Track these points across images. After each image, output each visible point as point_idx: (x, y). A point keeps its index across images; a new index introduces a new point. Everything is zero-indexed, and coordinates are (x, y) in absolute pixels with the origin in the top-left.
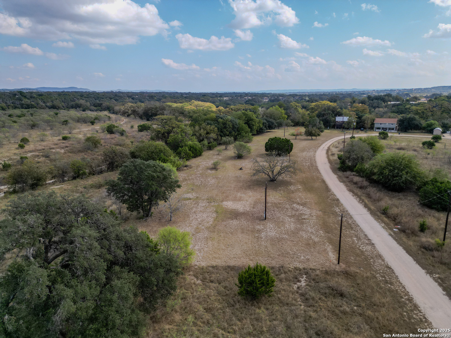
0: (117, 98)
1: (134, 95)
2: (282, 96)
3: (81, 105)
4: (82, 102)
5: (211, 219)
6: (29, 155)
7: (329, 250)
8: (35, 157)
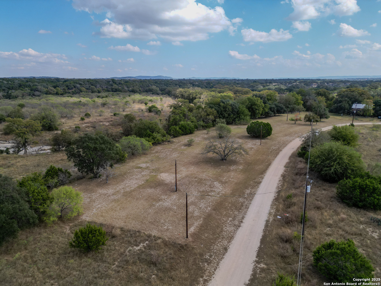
0: (181, 84)
1: (195, 82)
2: (332, 83)
3: (152, 89)
4: (154, 87)
5: (136, 185)
6: (84, 126)
7: (195, 224)
8: (86, 128)
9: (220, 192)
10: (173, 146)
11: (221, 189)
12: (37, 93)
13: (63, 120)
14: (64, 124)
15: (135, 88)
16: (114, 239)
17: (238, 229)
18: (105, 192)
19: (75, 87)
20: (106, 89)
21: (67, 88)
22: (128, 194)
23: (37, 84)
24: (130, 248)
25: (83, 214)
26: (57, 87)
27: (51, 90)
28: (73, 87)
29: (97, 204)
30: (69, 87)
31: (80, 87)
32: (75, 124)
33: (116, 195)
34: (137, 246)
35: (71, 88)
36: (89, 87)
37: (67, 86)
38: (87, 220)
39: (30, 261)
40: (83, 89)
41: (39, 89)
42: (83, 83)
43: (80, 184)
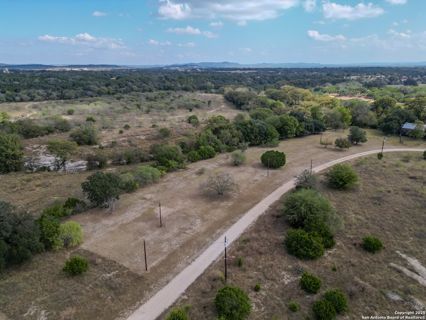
1: (256, 76)
5: (133, 218)
6: (121, 140)
7: (159, 260)
8: (123, 142)
9: (196, 230)
10: (186, 174)
11: (199, 227)
12: (89, 93)
13: (104, 132)
14: (103, 138)
15: (188, 86)
16: (95, 267)
17: (187, 266)
18: (107, 223)
19: (126, 85)
20: (158, 86)
21: (119, 86)
22: (123, 227)
23: (90, 82)
24: (104, 275)
25: (82, 243)
26: (109, 85)
27: (103, 89)
28: (124, 85)
29: (96, 235)
30: (121, 85)
31: (132, 85)
32: (113, 138)
33: (114, 226)
34: (109, 273)
35: (122, 86)
36: (141, 84)
37: (119, 84)
38: (84, 248)
39: (37, 278)
40: (135, 87)
41: (91, 88)
42: (135, 81)
43: (92, 213)
